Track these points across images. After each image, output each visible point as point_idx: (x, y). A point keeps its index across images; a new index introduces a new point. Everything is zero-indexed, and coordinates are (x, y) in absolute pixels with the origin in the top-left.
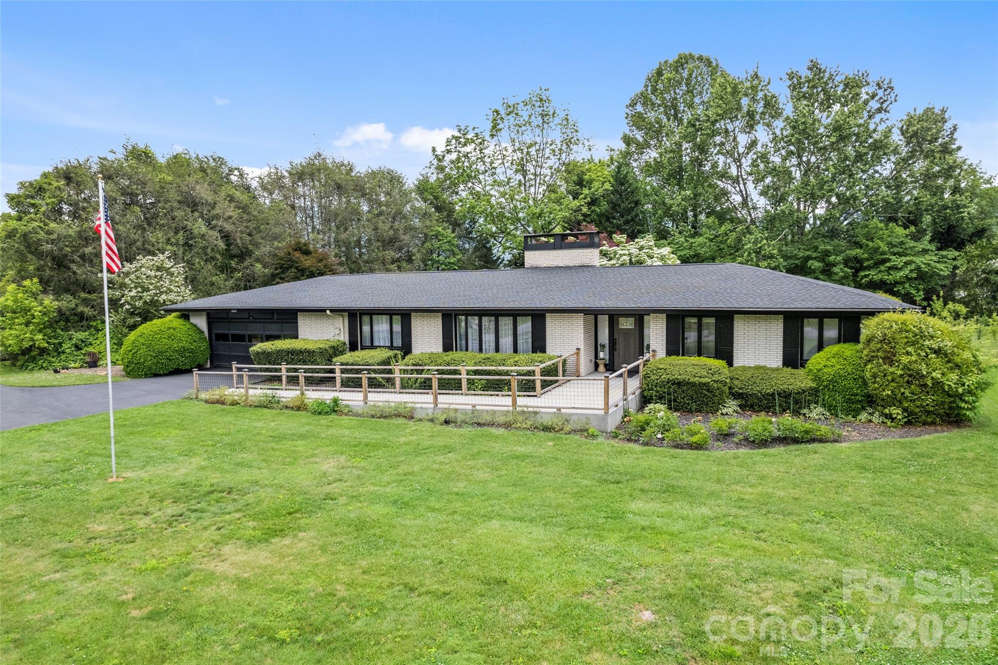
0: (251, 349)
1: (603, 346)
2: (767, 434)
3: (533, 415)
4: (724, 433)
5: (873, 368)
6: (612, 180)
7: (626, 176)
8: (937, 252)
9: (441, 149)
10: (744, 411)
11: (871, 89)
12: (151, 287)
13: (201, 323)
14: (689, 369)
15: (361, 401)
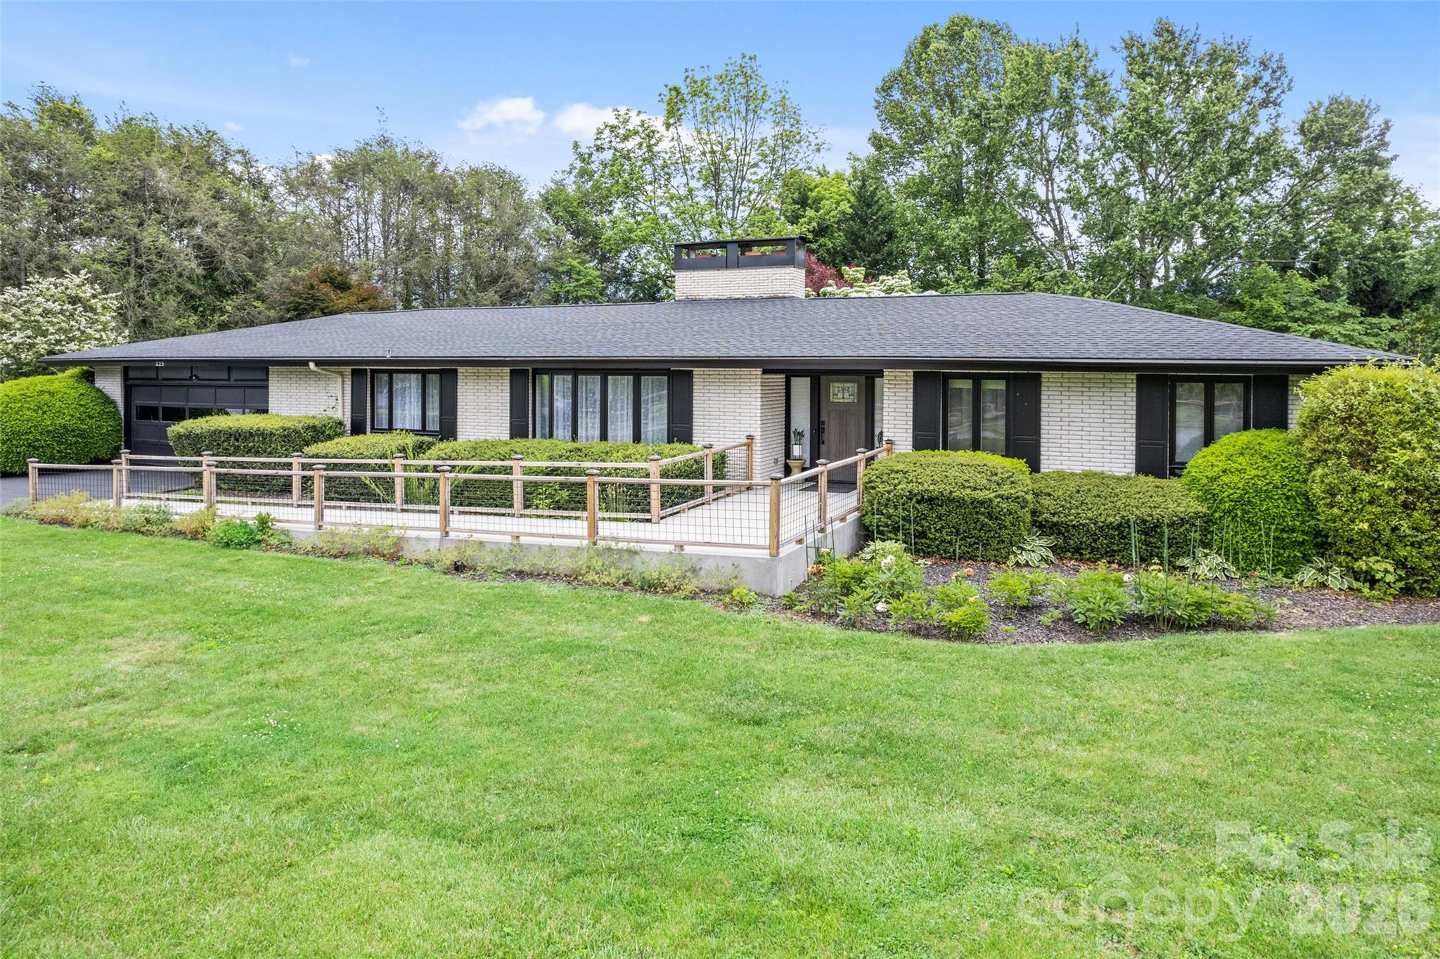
0: (169, 429)
1: (801, 435)
2: (1114, 609)
3: (626, 557)
4: (1020, 603)
5: (1327, 475)
6: (852, 199)
7: (874, 193)
8: (1362, 319)
9: (587, 142)
10: (1061, 559)
11: (1250, 71)
12: (52, 330)
13: (112, 387)
14: (952, 473)
15: (309, 523)
